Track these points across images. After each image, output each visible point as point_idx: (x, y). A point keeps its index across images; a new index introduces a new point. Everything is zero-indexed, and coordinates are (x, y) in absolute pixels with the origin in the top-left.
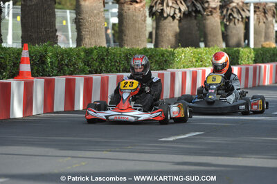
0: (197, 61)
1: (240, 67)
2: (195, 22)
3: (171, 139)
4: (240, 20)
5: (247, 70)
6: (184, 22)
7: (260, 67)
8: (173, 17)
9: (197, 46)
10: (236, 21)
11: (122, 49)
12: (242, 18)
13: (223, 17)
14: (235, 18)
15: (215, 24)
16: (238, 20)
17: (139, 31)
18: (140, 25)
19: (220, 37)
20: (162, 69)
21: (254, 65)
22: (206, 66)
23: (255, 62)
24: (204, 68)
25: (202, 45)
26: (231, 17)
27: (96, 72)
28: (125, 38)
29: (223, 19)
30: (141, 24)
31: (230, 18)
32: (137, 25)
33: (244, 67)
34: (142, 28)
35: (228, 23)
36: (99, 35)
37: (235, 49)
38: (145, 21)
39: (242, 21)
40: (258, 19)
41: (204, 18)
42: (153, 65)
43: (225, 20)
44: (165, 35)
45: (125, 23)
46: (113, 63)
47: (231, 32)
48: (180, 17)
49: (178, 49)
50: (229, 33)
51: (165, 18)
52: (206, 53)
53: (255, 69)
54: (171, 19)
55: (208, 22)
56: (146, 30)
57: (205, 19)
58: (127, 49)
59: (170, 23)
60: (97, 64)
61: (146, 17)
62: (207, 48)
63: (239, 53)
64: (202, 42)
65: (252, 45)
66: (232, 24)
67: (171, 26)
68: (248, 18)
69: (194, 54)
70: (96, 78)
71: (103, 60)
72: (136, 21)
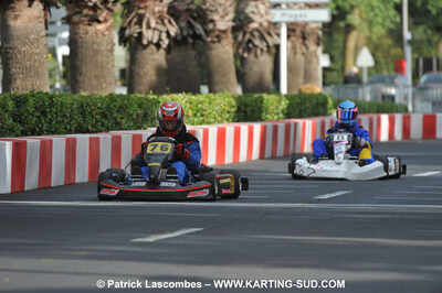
0: (195, 115)
1: (263, 123)
2: (193, 53)
3: (152, 239)
4: (265, 49)
5: (275, 129)
6: (175, 53)
7: (296, 124)
8: (158, 46)
9: (196, 91)
10: (259, 51)
11: (76, 96)
12: (268, 47)
13: (237, 45)
14: (256, 46)
15: (225, 56)
16: (262, 50)
17: (102, 67)
18: (104, 58)
19: (233, 77)
20: (140, 128)
21: (287, 121)
22: (209, 123)
23: (288, 115)
24: (206, 126)
25: (204, 89)
26: (251, 45)
27: (33, 133)
28: (81, 78)
29: (238, 48)
30: (106, 56)
31: (249, 46)
32: (99, 57)
33: (269, 125)
34: (108, 63)
35: (246, 55)
36: (38, 74)
37: (256, 96)
38: (112, 51)
39: (268, 51)
40: (294, 48)
41: (207, 46)
42: (124, 121)
43: (241, 51)
44: (145, 74)
45: (80, 55)
46: (60, 119)
47: (251, 69)
48: (169, 45)
49: (165, 96)
50: (247, 71)
51: (145, 47)
52: (210, 103)
53: (288, 127)
54: (154, 48)
55: (213, 53)
56: (113, 66)
57: (209, 49)
58: (82, 97)
59: (152, 54)
60: (35, 119)
61: (113, 45)
62: (211, 95)
63: (261, 102)
64: (203, 84)
65: (284, 89)
66: (252, 57)
67: (154, 60)
68: (277, 47)
69: (191, 103)
70: (33, 142)
71: (44, 113)
72: (97, 52)
